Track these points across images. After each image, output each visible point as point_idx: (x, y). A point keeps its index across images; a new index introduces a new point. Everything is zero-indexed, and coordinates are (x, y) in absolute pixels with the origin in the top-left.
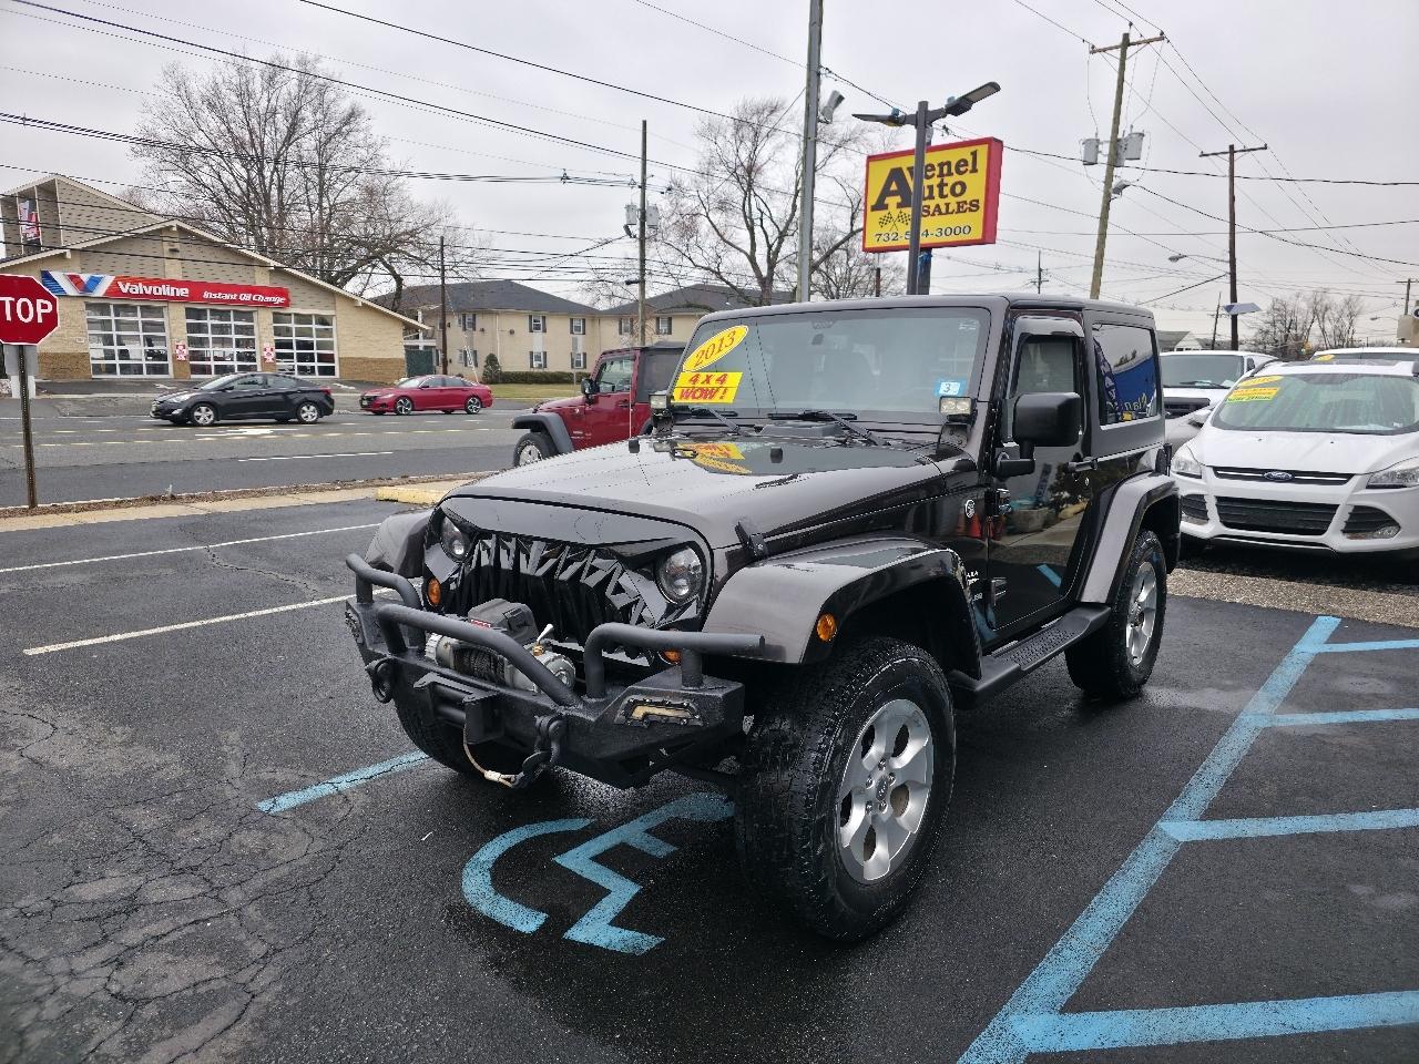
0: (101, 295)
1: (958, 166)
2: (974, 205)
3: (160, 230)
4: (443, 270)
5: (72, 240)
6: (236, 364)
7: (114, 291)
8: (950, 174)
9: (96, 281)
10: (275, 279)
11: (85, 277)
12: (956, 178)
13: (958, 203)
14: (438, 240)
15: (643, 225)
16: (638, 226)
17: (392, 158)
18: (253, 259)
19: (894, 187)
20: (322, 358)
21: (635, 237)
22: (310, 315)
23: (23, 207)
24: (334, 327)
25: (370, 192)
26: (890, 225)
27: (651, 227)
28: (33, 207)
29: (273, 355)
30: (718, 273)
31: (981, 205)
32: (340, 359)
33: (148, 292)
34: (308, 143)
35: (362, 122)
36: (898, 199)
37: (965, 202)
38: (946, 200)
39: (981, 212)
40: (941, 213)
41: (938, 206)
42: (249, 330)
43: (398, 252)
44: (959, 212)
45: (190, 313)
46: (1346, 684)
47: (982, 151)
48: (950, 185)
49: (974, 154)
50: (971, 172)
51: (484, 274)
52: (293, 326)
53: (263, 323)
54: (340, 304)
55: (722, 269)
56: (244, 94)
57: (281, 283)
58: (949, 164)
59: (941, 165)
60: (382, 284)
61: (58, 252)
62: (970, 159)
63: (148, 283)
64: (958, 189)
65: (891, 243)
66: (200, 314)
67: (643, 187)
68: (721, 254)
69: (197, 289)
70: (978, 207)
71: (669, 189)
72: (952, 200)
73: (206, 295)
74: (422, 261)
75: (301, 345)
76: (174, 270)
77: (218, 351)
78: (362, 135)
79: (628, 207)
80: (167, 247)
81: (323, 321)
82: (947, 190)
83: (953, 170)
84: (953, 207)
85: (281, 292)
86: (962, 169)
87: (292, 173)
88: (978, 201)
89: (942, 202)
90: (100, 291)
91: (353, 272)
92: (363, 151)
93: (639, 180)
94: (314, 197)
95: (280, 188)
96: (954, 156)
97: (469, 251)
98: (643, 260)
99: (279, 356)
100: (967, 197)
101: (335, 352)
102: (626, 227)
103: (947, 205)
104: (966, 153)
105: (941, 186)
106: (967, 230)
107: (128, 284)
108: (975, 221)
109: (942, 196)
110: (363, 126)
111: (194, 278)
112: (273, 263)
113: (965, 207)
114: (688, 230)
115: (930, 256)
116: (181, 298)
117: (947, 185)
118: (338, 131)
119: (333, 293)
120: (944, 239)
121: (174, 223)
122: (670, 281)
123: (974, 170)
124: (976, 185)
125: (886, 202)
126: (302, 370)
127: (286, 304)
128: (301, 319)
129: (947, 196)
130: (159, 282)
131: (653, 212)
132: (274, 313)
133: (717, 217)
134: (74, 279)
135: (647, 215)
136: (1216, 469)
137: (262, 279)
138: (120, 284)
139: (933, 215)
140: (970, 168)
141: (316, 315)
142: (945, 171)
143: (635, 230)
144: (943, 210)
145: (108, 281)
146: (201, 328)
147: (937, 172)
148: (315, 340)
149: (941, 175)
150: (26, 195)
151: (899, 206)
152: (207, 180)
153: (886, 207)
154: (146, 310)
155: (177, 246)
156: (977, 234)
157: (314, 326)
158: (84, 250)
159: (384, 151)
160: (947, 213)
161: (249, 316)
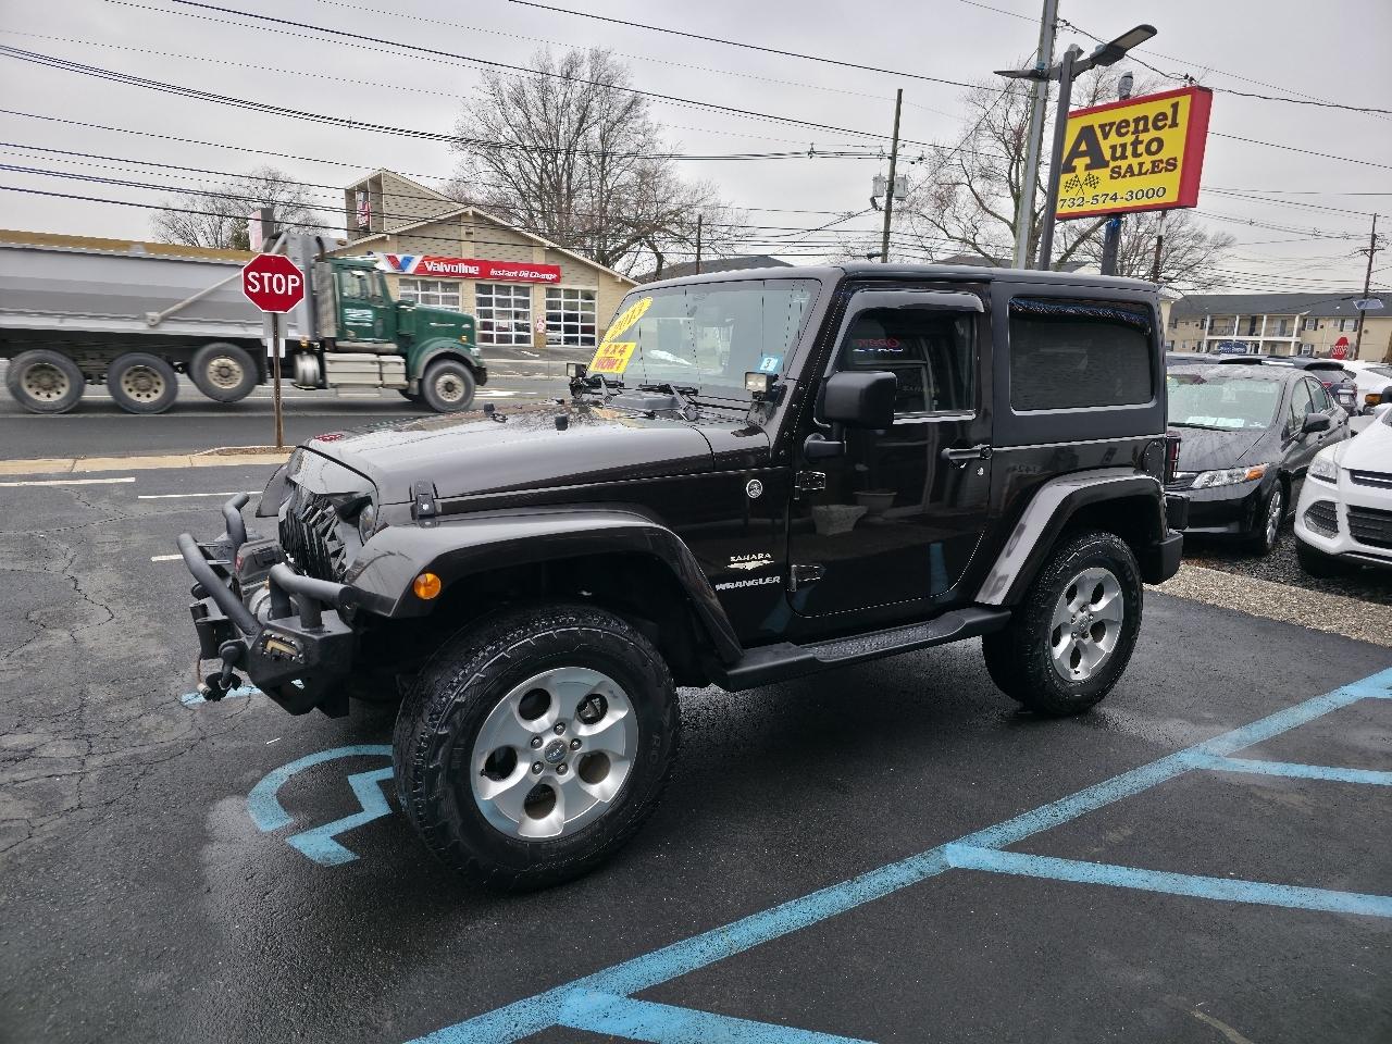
0: (411, 272)
1: (1156, 119)
2: (1171, 164)
3: (460, 216)
4: (699, 247)
5: (392, 227)
6: (514, 333)
7: (421, 269)
8: (1146, 130)
9: (408, 260)
10: (549, 259)
11: (400, 258)
12: (1153, 134)
13: (1153, 162)
14: (696, 219)
15: (890, 196)
16: (885, 198)
17: (666, 142)
18: (531, 240)
19: (1083, 147)
20: (585, 329)
21: (881, 209)
22: (577, 291)
23: (360, 197)
24: (596, 302)
25: (643, 174)
26: (1076, 189)
27: (899, 199)
28: (366, 198)
29: (544, 326)
30: (974, 245)
31: (1180, 164)
32: (599, 330)
33: (448, 271)
34: (595, 133)
35: (642, 109)
36: (1087, 160)
37: (1161, 161)
38: (1140, 160)
39: (1177, 173)
40: (1133, 175)
41: (1130, 167)
42: (526, 304)
43: (665, 230)
44: (1153, 172)
45: (480, 288)
46: (1363, 737)
47: (1185, 103)
48: (1145, 143)
49: (1175, 106)
50: (1170, 127)
51: (738, 250)
52: (562, 300)
53: (538, 297)
54: (603, 280)
55: (979, 240)
56: (545, 91)
57: (554, 262)
58: (1145, 118)
59: (1137, 121)
60: (645, 262)
61: (381, 236)
62: (1170, 113)
63: (448, 262)
64: (1154, 147)
65: (1075, 209)
66: (488, 289)
67: (893, 158)
68: (978, 225)
69: (485, 267)
70: (1175, 166)
71: (921, 159)
72: (1147, 160)
73: (493, 272)
74: (682, 240)
75: (568, 317)
76: (469, 252)
77: (504, 323)
78: (640, 121)
79: (875, 179)
80: (464, 230)
81: (588, 296)
82: (1141, 148)
83: (1150, 125)
84: (1148, 166)
85: (555, 270)
86: (1160, 124)
87: (580, 161)
88: (1175, 159)
89: (1134, 162)
90: (411, 269)
91: (624, 250)
92: (641, 137)
93: (888, 151)
94: (595, 183)
95: (570, 177)
96: (1150, 110)
97: (725, 229)
98: (887, 233)
99: (549, 327)
100: (1164, 155)
101: (596, 324)
102: (873, 200)
103: (1141, 165)
104: (1165, 106)
105: (1136, 143)
106: (1160, 193)
107: (432, 263)
108: (1170, 183)
109: (1136, 155)
110: (642, 112)
111: (483, 257)
112: (548, 243)
113: (1161, 166)
114: (944, 200)
115: (1119, 222)
116: (472, 275)
117: (1141, 142)
118: (620, 120)
119: (597, 270)
120: (1134, 203)
121: (470, 210)
122: (924, 254)
123: (1174, 124)
124: (1174, 143)
125: (1073, 164)
126: (568, 341)
127: (557, 280)
128: (571, 293)
129: (1141, 155)
130: (455, 261)
131: (901, 183)
132: (547, 289)
133: (978, 186)
134: (392, 260)
135: (895, 187)
136: (1353, 473)
137: (539, 258)
138: (426, 263)
139: (1124, 176)
140: (1169, 122)
141: (582, 291)
142: (1141, 127)
143: (882, 202)
144: (1136, 171)
145: (418, 259)
146: (489, 302)
147: (1132, 128)
148: (580, 312)
149: (1136, 131)
150: (362, 188)
151: (1088, 167)
152: (511, 168)
153: (1073, 169)
154: (446, 286)
155: (472, 230)
156: (1172, 196)
157: (580, 300)
158: (399, 235)
159: (659, 136)
160: (1140, 174)
161: (526, 291)
